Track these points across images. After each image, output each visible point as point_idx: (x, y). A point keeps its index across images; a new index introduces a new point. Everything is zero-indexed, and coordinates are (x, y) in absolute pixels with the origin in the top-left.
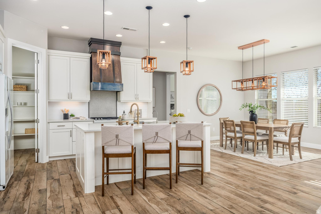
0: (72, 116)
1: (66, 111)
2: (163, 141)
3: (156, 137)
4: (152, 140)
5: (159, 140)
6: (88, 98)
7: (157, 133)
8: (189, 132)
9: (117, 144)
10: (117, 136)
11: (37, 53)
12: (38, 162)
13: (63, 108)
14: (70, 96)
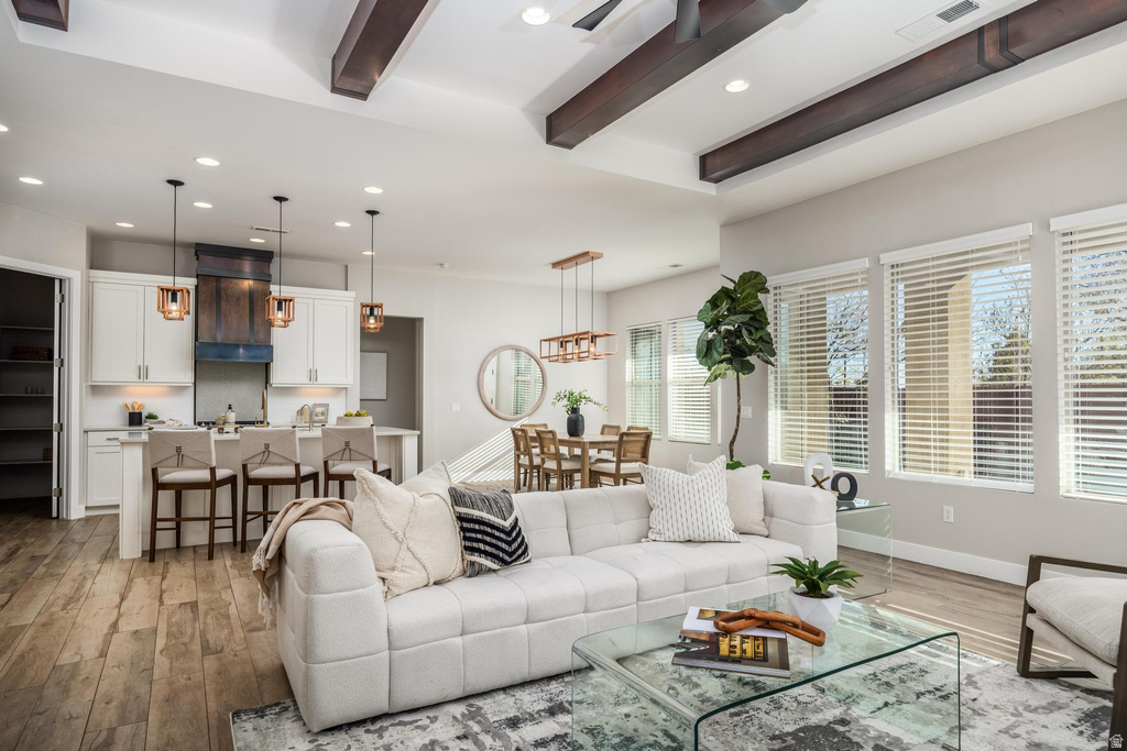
0: (151, 417)
1: (136, 407)
2: (281, 460)
3: (267, 454)
4: (258, 459)
5: (273, 459)
6: (187, 378)
7: (267, 446)
8: (347, 444)
9: (180, 465)
10: (178, 450)
11: (61, 280)
12: (58, 517)
13: (129, 401)
14: (143, 373)
